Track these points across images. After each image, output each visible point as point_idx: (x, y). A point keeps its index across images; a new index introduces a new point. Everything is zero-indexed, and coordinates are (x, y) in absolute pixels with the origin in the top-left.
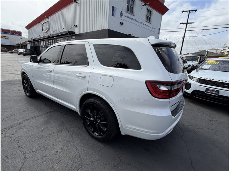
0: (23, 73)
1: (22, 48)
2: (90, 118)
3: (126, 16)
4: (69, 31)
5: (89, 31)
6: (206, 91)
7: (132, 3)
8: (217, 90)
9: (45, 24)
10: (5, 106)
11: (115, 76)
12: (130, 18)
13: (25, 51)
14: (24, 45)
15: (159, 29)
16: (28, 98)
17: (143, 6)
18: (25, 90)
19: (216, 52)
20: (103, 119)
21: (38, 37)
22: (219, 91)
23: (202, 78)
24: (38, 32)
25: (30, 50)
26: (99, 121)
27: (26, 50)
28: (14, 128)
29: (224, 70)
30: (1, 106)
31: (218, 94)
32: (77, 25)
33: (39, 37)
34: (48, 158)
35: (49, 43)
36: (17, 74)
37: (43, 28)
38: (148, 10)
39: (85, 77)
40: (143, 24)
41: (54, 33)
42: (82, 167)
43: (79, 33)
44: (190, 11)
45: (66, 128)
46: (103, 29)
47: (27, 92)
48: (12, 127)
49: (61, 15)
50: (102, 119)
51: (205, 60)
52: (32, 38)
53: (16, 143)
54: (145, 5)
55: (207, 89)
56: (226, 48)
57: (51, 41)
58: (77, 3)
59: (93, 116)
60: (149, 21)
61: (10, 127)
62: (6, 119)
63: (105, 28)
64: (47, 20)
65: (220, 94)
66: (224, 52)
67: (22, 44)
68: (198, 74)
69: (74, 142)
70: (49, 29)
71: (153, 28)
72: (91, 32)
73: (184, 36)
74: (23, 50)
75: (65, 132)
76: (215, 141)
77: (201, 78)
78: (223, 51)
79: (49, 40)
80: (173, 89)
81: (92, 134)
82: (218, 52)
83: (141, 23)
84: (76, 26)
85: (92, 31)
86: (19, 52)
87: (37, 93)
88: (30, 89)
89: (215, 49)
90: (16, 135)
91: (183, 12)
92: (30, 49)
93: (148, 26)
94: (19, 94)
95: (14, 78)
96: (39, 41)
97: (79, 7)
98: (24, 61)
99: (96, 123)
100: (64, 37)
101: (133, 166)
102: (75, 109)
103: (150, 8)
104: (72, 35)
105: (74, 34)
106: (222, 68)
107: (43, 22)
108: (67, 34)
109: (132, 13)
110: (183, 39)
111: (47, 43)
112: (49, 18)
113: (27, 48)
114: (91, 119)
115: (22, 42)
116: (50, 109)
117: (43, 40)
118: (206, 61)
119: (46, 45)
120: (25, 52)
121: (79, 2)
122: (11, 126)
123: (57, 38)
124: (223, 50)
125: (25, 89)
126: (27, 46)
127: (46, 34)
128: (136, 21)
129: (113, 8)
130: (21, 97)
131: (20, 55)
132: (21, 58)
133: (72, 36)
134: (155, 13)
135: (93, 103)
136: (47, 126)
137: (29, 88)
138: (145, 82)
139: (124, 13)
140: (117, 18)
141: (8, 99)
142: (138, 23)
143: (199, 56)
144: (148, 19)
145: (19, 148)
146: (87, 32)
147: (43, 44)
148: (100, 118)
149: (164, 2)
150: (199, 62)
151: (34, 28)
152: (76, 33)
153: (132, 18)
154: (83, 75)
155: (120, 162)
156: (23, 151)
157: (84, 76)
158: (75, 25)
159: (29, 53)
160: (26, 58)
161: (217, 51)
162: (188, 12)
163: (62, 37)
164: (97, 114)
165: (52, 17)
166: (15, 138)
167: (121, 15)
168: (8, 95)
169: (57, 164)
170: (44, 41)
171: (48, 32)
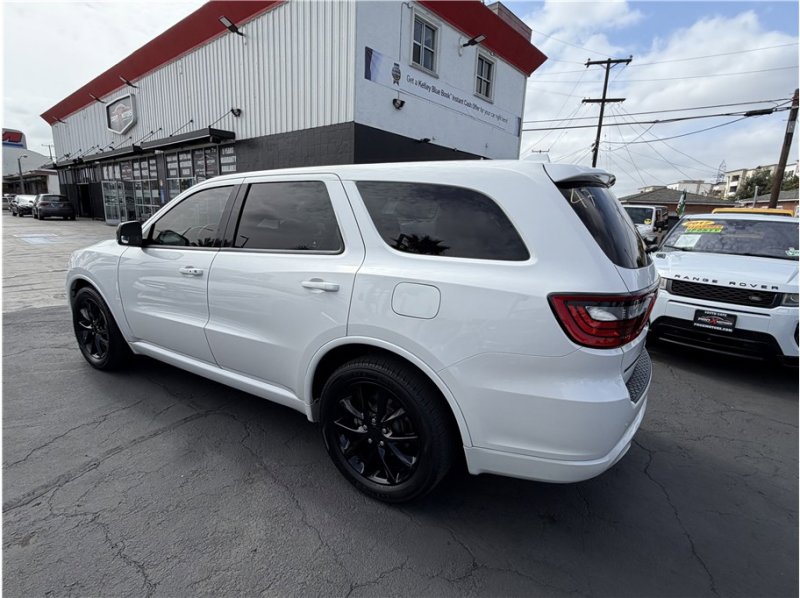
0: (79, 285)
1: (28, 192)
2: (357, 428)
3: (411, 80)
4: (212, 131)
5: (284, 131)
6: (696, 320)
7: (430, 37)
8: (728, 315)
9: (120, 105)
10: (20, 405)
11: (441, 283)
12: (423, 85)
13: (40, 201)
14: (34, 179)
15: (520, 121)
16: (99, 373)
17: (465, 45)
18: (85, 344)
19: (698, 190)
20: (400, 427)
21: (93, 153)
22: (735, 317)
23: (681, 279)
24: (92, 135)
25: (62, 198)
26: (388, 436)
27: (45, 198)
28: (75, 482)
29: (738, 248)
30: (4, 408)
31: (733, 327)
32: (243, 109)
33: (97, 150)
34: (229, 574)
35: (137, 173)
36: (28, 288)
37: (114, 119)
38: (481, 59)
39: (335, 291)
40: (469, 105)
41: (154, 138)
42: (353, 592)
43: (249, 137)
44: (609, 62)
45: (265, 468)
46: (335, 122)
47: (93, 353)
48: (68, 478)
49: (182, 73)
50: (396, 426)
51: (677, 219)
52: (67, 156)
53: (100, 535)
54: (472, 42)
55: (699, 313)
56: (726, 179)
57: (145, 164)
58: (241, 34)
59: (367, 421)
60: (487, 95)
61: (63, 480)
62: (38, 453)
63: (342, 121)
64: (126, 91)
65: (740, 326)
66: (719, 192)
67: (26, 177)
68: (667, 264)
69: (305, 514)
70: (135, 124)
71: (499, 118)
72: (293, 132)
73: (597, 143)
74: (33, 198)
75: (265, 483)
76: (746, 475)
77: (677, 278)
78: (716, 188)
79: (134, 161)
80: (631, 317)
81: (364, 480)
82: (704, 190)
83: (460, 101)
84: (237, 113)
85: (296, 129)
86: (20, 205)
87: (135, 352)
88: (106, 342)
89: (694, 182)
90: (90, 507)
91: (589, 64)
92: (59, 193)
93: (482, 111)
94: (61, 360)
95: (22, 305)
96: (95, 166)
97: (246, 47)
98: (45, 238)
99: (376, 443)
100: (193, 151)
101: (520, 574)
102: (294, 400)
103: (488, 55)
104: (222, 143)
105: (232, 141)
106: (729, 242)
107: (110, 99)
108: (206, 140)
109: (432, 69)
110: (596, 151)
111: (127, 174)
112: (136, 84)
113: (45, 190)
114: (361, 430)
115: (27, 170)
116: (189, 406)
117: (113, 161)
118: (684, 224)
119: (126, 178)
120: (42, 204)
121: (247, 31)
122: (63, 476)
123: (167, 155)
124: (717, 184)
125: (85, 339)
126: (45, 183)
127: (123, 139)
128: (443, 94)
129: (369, 52)
130: (72, 371)
131: (21, 216)
132: (32, 229)
133: (221, 148)
134: (503, 69)
135: (367, 375)
136: (194, 469)
137: (104, 337)
138: (548, 299)
139: (406, 70)
140: (383, 88)
141: (25, 382)
142: (450, 102)
143: (653, 208)
144: (484, 90)
145: (116, 550)
146: (279, 132)
147: (111, 177)
148: (389, 425)
149: (530, 34)
150: (656, 224)
151: (74, 119)
152: (239, 137)
153: (430, 86)
154: (329, 284)
155: (475, 565)
156: (134, 559)
157: (331, 288)
158: (235, 108)
159: (56, 208)
160: (49, 228)
161: (699, 187)
162: (606, 65)
163: (185, 149)
164: (381, 414)
165: (145, 83)
166: (90, 517)
167: (397, 77)
168: (17, 367)
169: (266, 592)
170: (114, 164)
171: (133, 133)
